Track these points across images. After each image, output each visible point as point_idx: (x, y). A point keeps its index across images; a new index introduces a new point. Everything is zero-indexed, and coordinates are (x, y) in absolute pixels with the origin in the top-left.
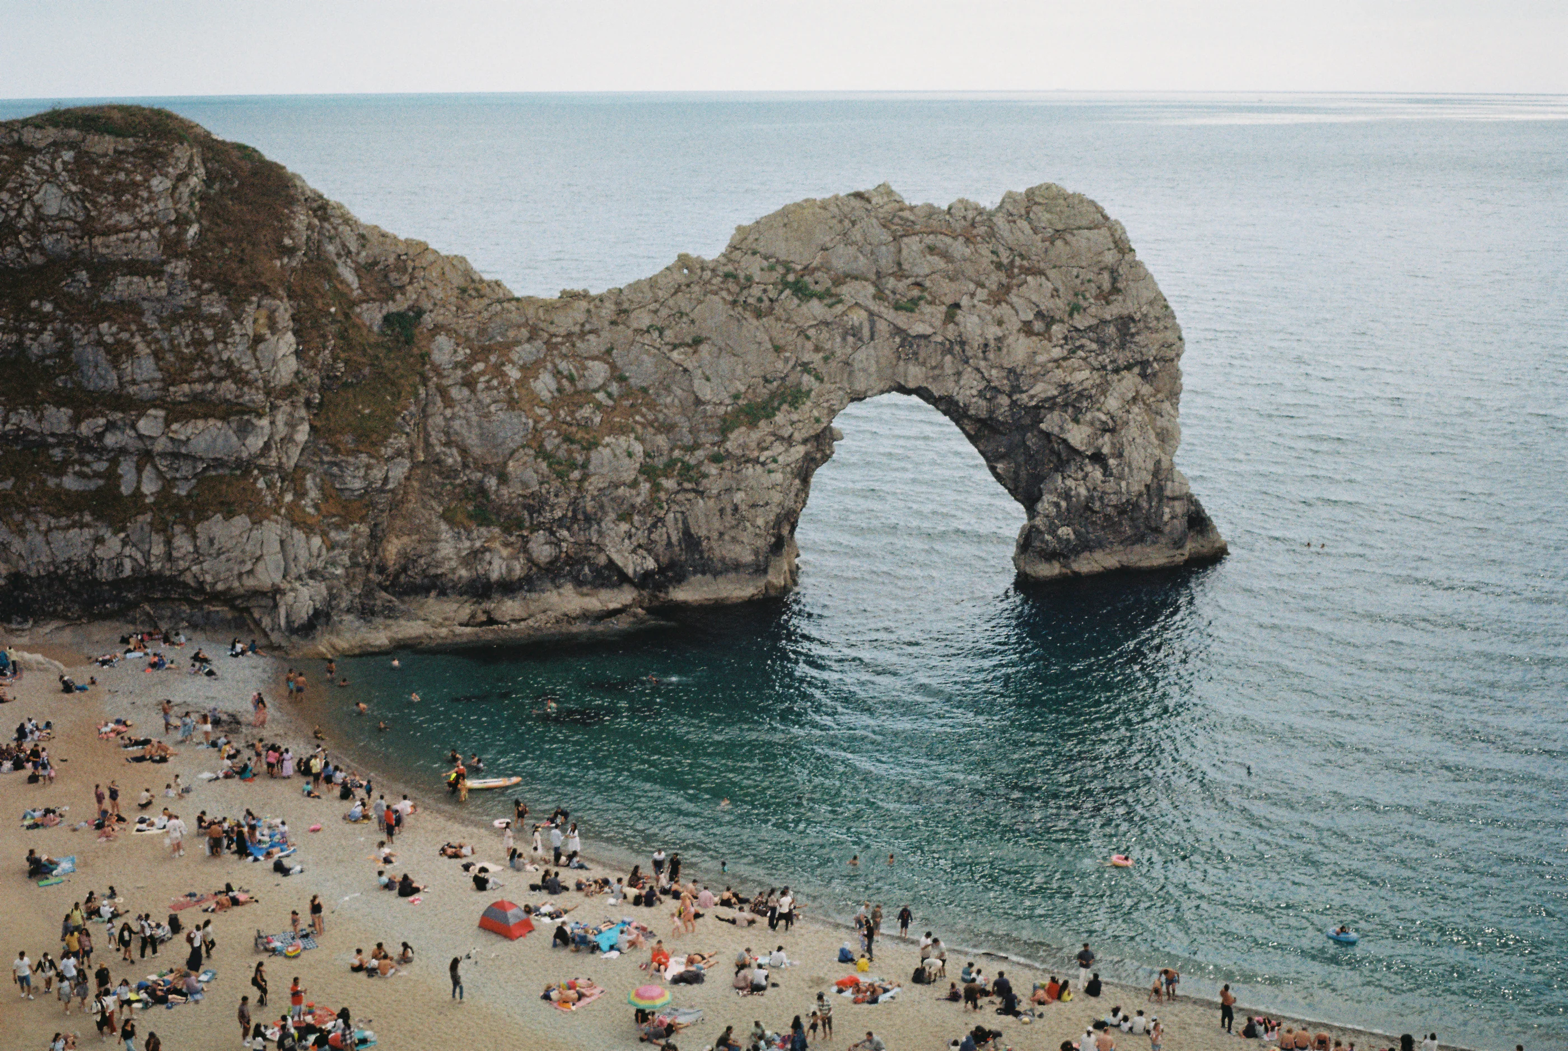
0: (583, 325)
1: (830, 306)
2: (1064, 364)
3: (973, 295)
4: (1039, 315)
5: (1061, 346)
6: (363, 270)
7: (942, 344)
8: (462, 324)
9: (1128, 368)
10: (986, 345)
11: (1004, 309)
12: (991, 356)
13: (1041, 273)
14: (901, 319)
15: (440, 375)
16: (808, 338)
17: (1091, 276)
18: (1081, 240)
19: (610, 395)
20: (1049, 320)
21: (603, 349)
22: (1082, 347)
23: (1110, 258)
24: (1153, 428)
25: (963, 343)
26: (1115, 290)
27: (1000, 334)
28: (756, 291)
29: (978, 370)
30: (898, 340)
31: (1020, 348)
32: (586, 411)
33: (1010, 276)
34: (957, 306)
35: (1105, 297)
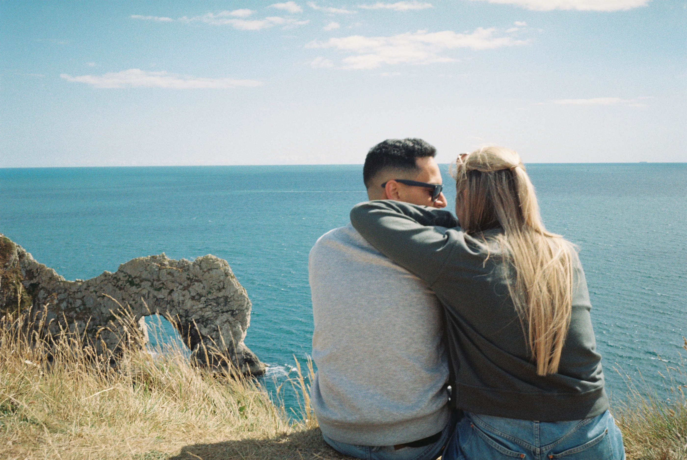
0: (78, 289)
1: (138, 288)
2: (203, 309)
3: (177, 287)
4: (198, 294)
5: (204, 304)
6: (27, 272)
7: (167, 301)
8: (48, 287)
9: (227, 312)
10: (179, 302)
11: (186, 292)
12: (180, 305)
13: (201, 281)
14: (156, 293)
15: (39, 301)
16: (131, 297)
17: (216, 283)
18: (213, 273)
19: (80, 309)
20: (201, 296)
21: (82, 296)
22: (210, 305)
23: (222, 278)
24: (232, 331)
25: (173, 301)
26: (224, 288)
27: (183, 299)
28: (120, 283)
29: (176, 309)
30: (155, 299)
31: (189, 304)
32: (72, 313)
33: (191, 282)
34: (172, 290)
35: (219, 290)
